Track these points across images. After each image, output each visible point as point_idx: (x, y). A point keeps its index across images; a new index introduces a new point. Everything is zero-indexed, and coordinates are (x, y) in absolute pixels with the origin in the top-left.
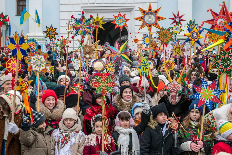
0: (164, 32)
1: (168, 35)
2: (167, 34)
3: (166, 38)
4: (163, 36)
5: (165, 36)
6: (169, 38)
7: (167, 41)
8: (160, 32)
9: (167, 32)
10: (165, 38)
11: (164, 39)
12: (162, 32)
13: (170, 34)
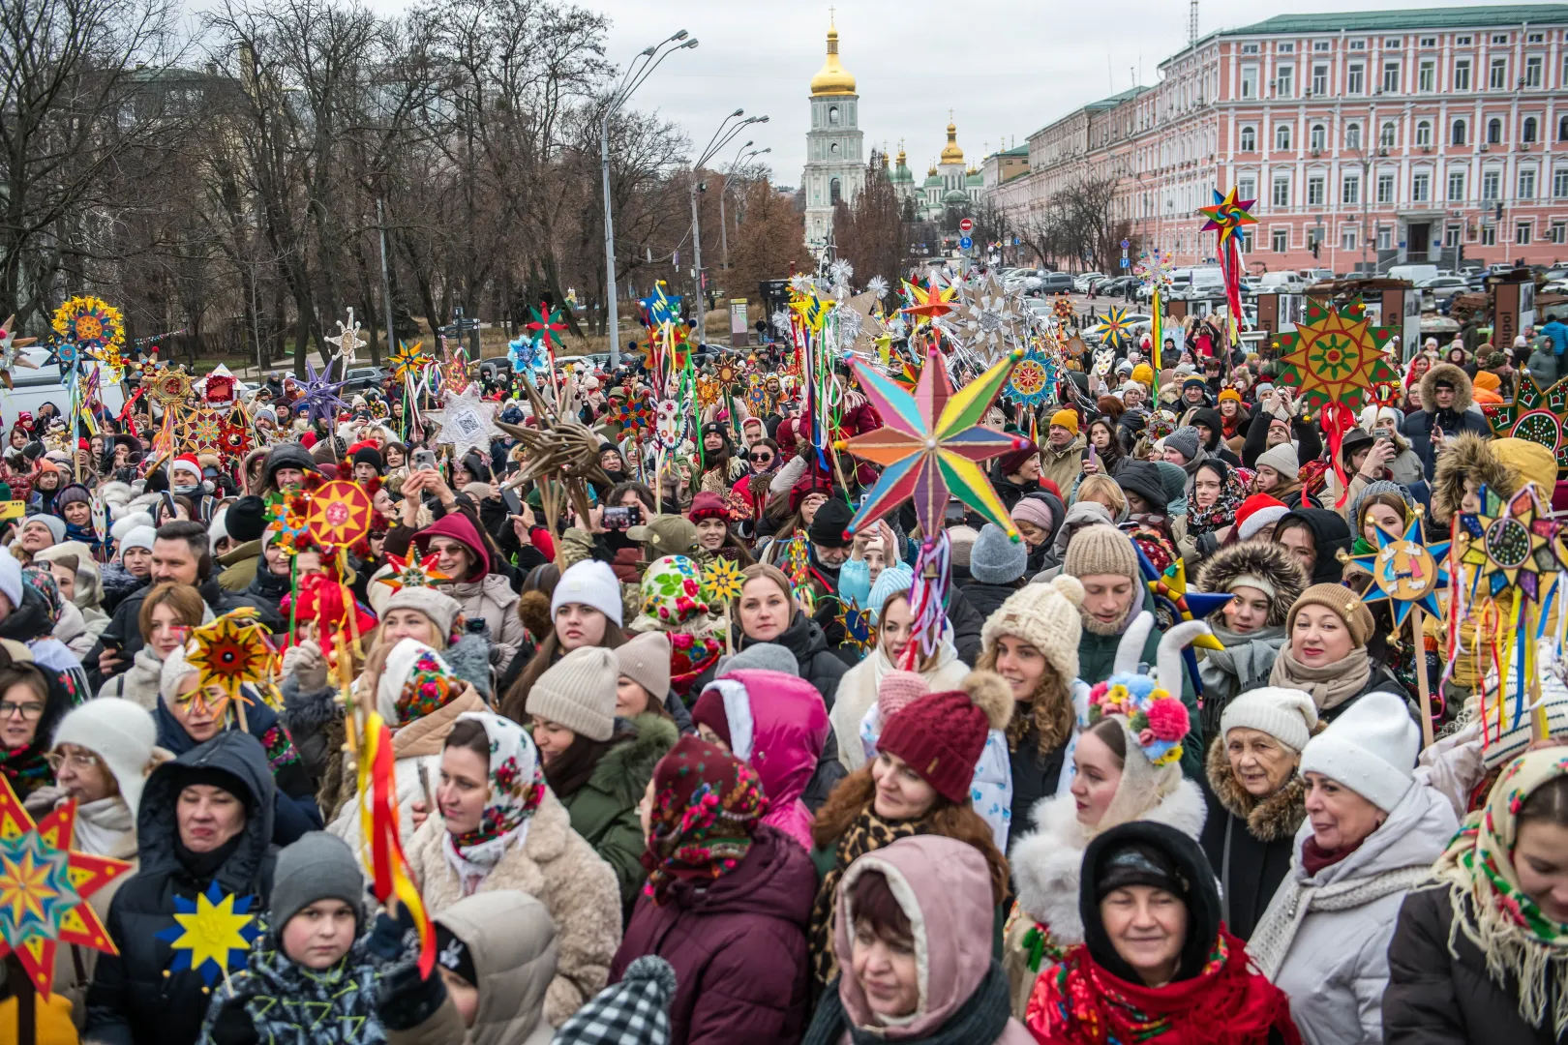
0: (1322, 334)
1: (1352, 348)
2: (1346, 344)
3: (1340, 369)
4: (1316, 358)
5: (1334, 357)
6: (1361, 365)
7: (1349, 389)
8: (1298, 335)
9: (1343, 332)
10: (1334, 368)
11: (1327, 375)
12: (1308, 336)
13: (1369, 341)
